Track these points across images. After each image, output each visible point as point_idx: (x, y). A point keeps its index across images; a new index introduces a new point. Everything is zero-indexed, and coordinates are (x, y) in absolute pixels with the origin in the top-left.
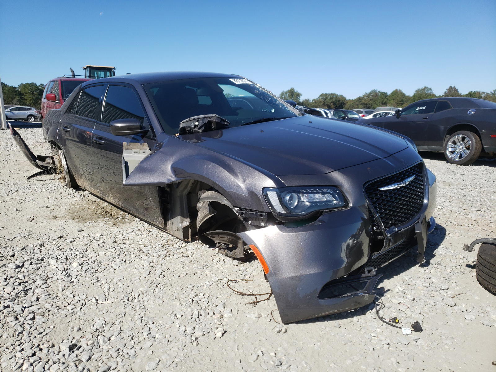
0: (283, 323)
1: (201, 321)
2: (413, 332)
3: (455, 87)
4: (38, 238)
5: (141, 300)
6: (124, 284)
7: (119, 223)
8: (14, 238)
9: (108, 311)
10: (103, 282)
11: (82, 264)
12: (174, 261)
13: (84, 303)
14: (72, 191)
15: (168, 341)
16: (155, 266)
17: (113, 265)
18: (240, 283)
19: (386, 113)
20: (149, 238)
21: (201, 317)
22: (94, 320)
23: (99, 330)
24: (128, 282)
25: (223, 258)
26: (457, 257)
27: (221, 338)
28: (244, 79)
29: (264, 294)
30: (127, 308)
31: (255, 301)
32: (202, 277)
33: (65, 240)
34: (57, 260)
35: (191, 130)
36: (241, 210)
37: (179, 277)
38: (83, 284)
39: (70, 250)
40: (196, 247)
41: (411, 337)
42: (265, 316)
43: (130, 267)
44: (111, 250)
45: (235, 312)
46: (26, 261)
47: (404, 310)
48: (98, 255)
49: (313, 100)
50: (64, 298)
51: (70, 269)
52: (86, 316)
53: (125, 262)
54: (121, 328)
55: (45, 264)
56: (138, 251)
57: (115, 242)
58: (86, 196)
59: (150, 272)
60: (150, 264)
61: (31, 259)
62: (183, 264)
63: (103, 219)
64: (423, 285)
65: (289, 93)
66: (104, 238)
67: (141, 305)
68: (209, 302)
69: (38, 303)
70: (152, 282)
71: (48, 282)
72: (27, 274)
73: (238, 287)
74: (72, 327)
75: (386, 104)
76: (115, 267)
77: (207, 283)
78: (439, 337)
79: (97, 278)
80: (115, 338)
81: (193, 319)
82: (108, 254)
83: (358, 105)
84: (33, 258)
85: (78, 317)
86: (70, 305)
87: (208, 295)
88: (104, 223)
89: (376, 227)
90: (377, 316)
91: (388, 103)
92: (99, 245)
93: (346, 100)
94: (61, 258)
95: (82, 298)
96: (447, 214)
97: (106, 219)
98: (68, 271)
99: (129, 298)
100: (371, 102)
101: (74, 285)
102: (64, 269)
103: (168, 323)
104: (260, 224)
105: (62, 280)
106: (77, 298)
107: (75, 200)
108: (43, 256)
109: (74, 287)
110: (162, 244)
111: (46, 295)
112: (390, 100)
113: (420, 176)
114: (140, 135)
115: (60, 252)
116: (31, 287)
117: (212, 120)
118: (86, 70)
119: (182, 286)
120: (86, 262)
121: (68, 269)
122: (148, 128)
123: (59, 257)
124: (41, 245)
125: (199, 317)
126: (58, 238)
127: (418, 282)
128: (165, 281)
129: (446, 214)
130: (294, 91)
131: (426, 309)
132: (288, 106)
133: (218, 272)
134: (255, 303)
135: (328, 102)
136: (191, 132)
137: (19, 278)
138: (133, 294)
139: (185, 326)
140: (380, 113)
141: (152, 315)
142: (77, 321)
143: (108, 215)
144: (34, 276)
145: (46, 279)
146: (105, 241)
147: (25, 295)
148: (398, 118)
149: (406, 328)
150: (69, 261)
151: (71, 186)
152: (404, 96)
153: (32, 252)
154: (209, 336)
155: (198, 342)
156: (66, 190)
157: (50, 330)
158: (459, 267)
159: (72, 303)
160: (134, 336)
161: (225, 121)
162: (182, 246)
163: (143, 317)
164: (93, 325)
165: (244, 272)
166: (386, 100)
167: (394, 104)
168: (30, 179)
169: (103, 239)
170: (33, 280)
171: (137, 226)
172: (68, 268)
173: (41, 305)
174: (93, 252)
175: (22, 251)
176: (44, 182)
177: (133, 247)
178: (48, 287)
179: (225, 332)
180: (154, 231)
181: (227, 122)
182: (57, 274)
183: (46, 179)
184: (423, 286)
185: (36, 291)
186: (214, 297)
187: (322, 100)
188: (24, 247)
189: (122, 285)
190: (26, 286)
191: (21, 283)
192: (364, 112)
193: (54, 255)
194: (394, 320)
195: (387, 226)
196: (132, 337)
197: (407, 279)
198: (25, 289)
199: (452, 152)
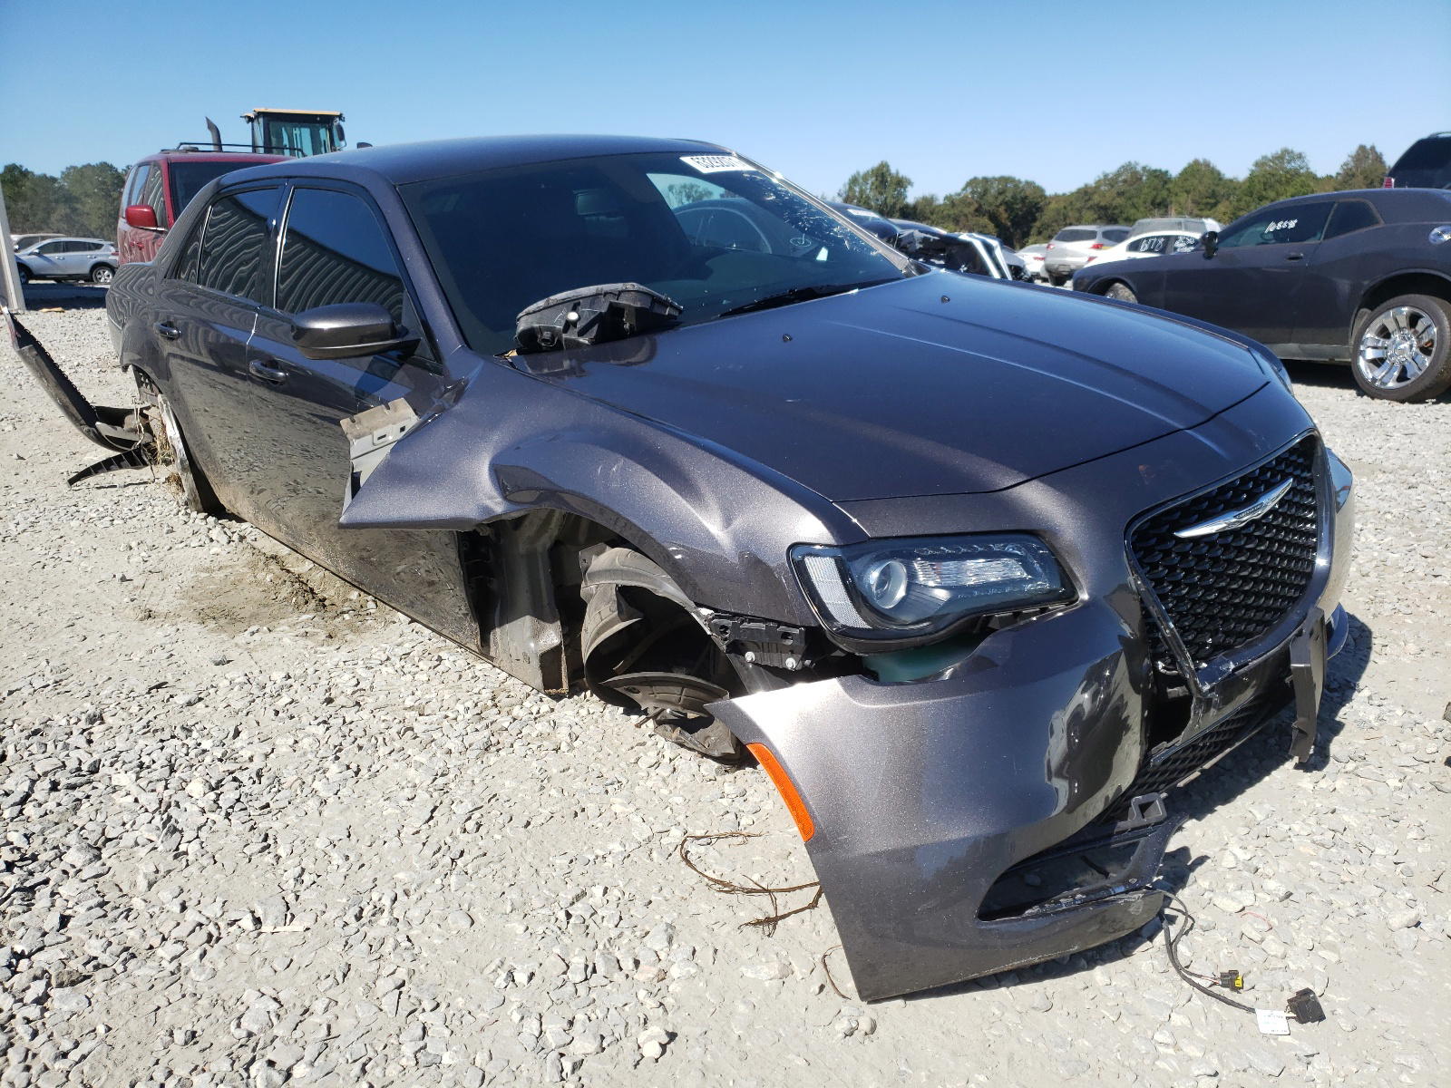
0: (862, 998)
1: (593, 995)
2: (1295, 1025)
3: (1373, 148)
4: (86, 693)
5: (401, 918)
6: (347, 858)
7: (347, 632)
8: (10, 693)
9: (292, 960)
10: (282, 851)
11: (219, 784)
12: (512, 767)
13: (215, 934)
14: (204, 523)
15: (484, 1077)
16: (452, 785)
17: (317, 785)
18: (723, 843)
19: (1167, 238)
20: (435, 682)
21: (594, 980)
22: (244, 999)
23: (258, 1037)
24: (363, 847)
25: (668, 754)
26: (1415, 729)
27: (657, 1060)
28: (729, 154)
29: (800, 888)
30: (355, 948)
31: (773, 915)
32: (600, 825)
33: (172, 696)
34: (138, 773)
35: (553, 337)
36: (720, 617)
37: (526, 826)
38: (215, 862)
39: (182, 734)
40: (583, 712)
41: (1291, 1047)
42: (802, 973)
43: (373, 792)
44: (313, 729)
45: (705, 956)
46: (39, 776)
47: (1258, 939)
48: (272, 751)
49: (946, 198)
50: (151, 916)
51: (178, 805)
52: (218, 984)
53: (357, 773)
54: (329, 1028)
55: (101, 786)
56: (399, 733)
57: (329, 701)
58: (249, 539)
59: (433, 811)
60: (434, 780)
61: (54, 771)
62: (542, 777)
63: (293, 619)
64: (1315, 838)
65: (874, 179)
66: (295, 687)
67: (401, 938)
68: (621, 918)
69: (63, 938)
70: (440, 849)
71: (105, 854)
72: (37, 829)
73: (716, 861)
74: (167, 1028)
75: (1166, 207)
76: (323, 794)
77: (616, 848)
78: (1380, 1043)
79: (263, 836)
80: (308, 1070)
81: (569, 988)
82: (305, 743)
83: (1079, 210)
84: (64, 766)
85: (189, 989)
86: (169, 943)
87: (617, 893)
88: (296, 633)
89: (1163, 662)
90: (1171, 964)
91: (1171, 202)
92: (277, 713)
93: (1045, 197)
94: (154, 762)
95: (208, 915)
96: (1373, 574)
97: (304, 617)
98: (173, 811)
99: (362, 910)
100: (1119, 201)
101: (187, 865)
102: (161, 802)
103: (484, 1006)
104: (782, 661)
105: (151, 845)
106: (191, 916)
107: (212, 552)
108: (96, 757)
109: (186, 872)
110: (476, 705)
111: (91, 908)
112: (1176, 195)
113: (1305, 478)
114: (394, 354)
115: (152, 743)
116: (47, 875)
117: (623, 301)
118: (256, 124)
119: (536, 863)
120: (230, 777)
121: (173, 804)
122: (417, 332)
123: (146, 760)
124: (92, 720)
125: (586, 979)
126: (151, 689)
127: (1296, 828)
128: (481, 843)
129: (1367, 575)
130: (888, 170)
131: (1329, 933)
132: (871, 243)
133: (651, 806)
134: (771, 922)
135: (990, 205)
136: (557, 345)
137: (12, 843)
138: (375, 896)
139: (541, 1017)
140: (1147, 239)
141: (433, 976)
142: (185, 1005)
143: (313, 604)
144: (58, 835)
145: (99, 844)
146: (297, 697)
147: (25, 908)
148: (1208, 256)
149: (1268, 1012)
150: (177, 775)
151: (200, 506)
152: (1220, 179)
153: (60, 745)
154: (617, 1054)
155: (580, 1078)
156: (185, 518)
157: (93, 1044)
158: (1424, 768)
159: (174, 934)
160: (370, 1059)
161: (665, 304)
162: (538, 712)
163: (403, 984)
164: (239, 1018)
165: (736, 804)
166: (1165, 193)
167: (1190, 205)
168: (78, 483)
169: (293, 690)
170: (54, 848)
171: (400, 640)
172: (173, 800)
173: (74, 945)
174: (256, 740)
175: (28, 743)
176: (119, 493)
177: (383, 718)
178: (101, 875)
179: (672, 1036)
180: (455, 659)
181: (672, 306)
182: (134, 823)
183: (128, 481)
184: (1314, 842)
185: (60, 890)
186: (639, 902)
187: (973, 198)
188: (36, 727)
189: (341, 862)
190: (31, 874)
191: (14, 862)
192: (1099, 235)
193: (131, 752)
194: (1230, 979)
195: (1202, 654)
196: (365, 1065)
197: (1260, 817)
198: (27, 884)
199: (1378, 362)
